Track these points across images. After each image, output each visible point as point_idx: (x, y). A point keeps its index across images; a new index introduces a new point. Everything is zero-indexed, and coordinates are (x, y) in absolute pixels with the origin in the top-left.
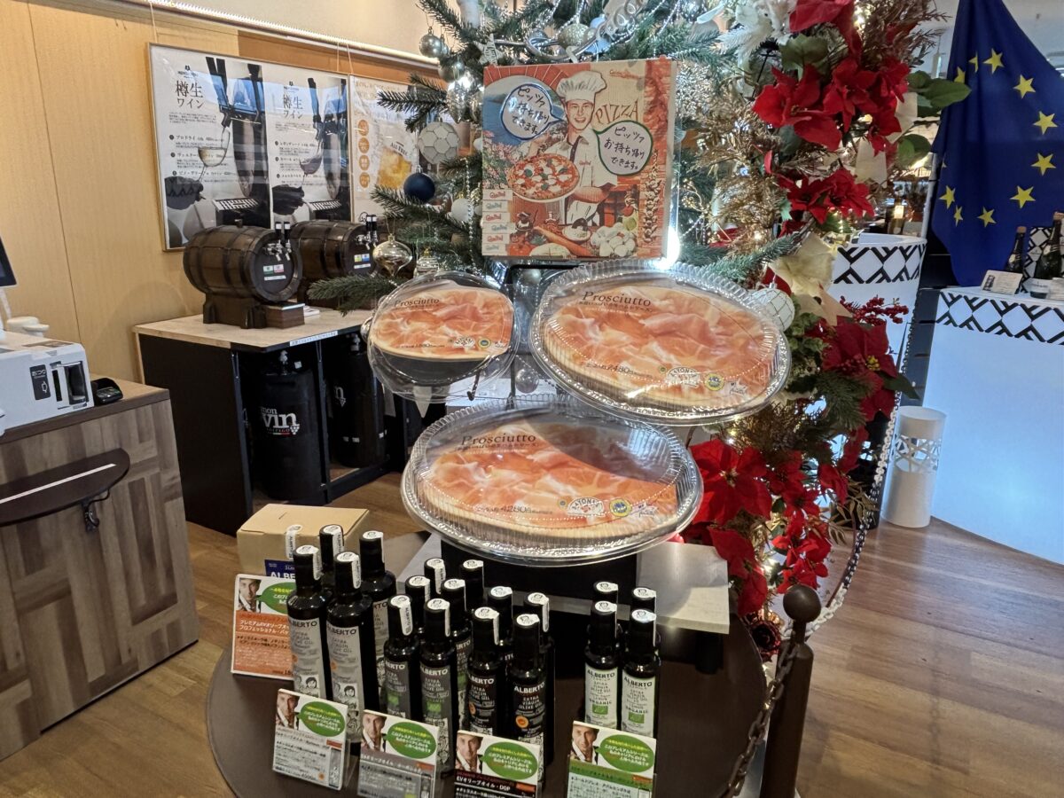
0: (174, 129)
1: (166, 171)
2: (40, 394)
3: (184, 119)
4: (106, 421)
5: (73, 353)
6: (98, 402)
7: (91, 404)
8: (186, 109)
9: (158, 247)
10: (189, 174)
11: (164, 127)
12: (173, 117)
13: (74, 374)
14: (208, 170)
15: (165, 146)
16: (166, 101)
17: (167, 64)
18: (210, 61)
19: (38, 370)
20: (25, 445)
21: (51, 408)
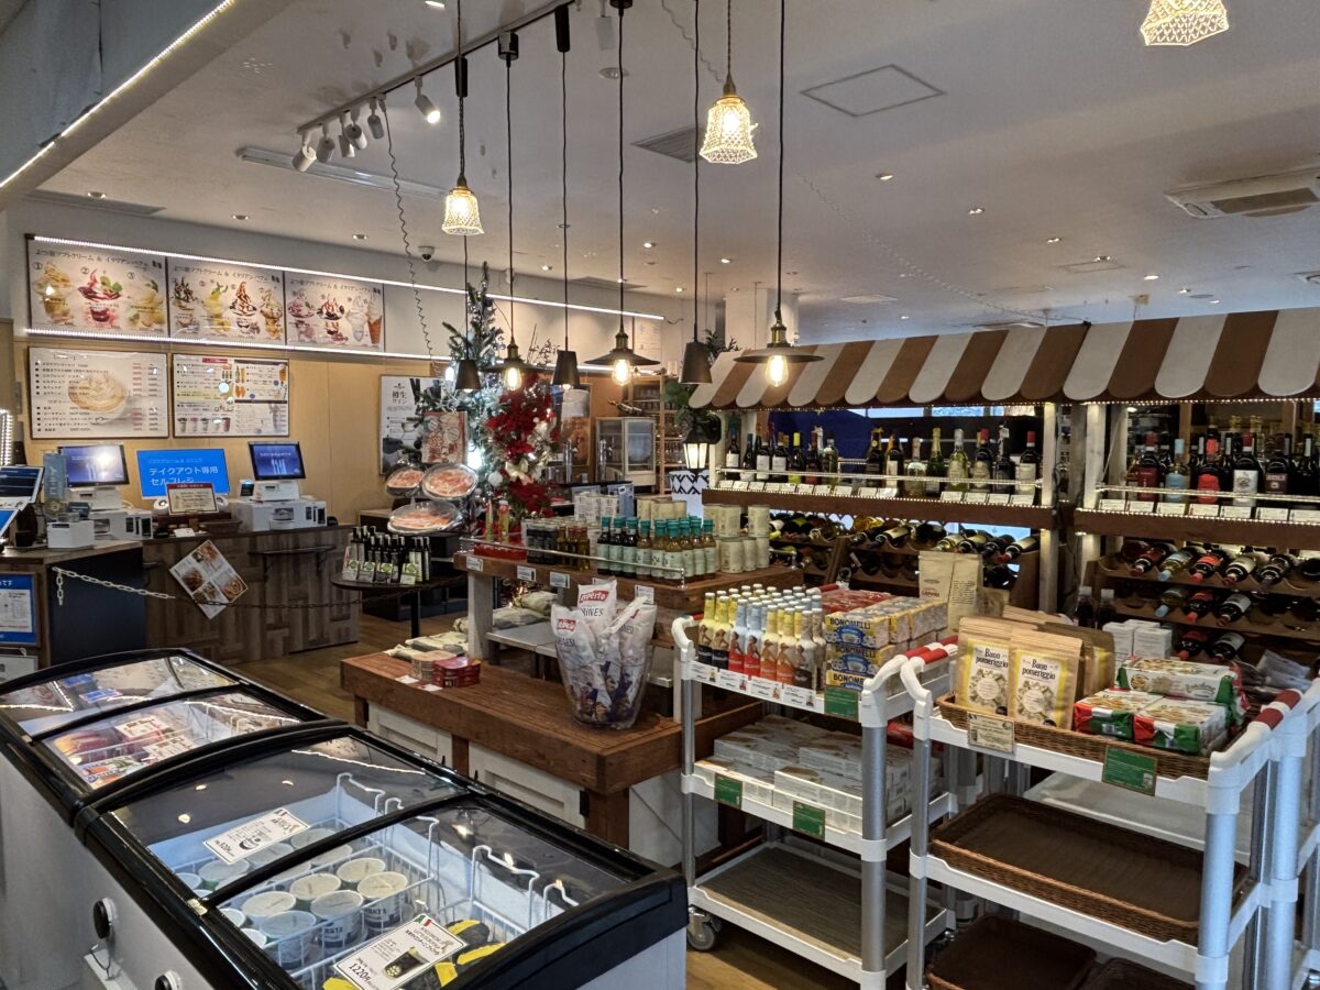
0: (390, 414)
1: (384, 436)
2: (308, 518)
3: (395, 409)
4: (330, 533)
5: (321, 504)
6: (328, 524)
7: (326, 525)
8: (397, 404)
9: (376, 472)
10: (395, 436)
11: (385, 413)
12: (390, 409)
13: (321, 512)
14: (407, 434)
15: (385, 422)
16: (387, 400)
17: (389, 384)
18: (412, 380)
19: (309, 509)
20: (301, 535)
21: (312, 524)
